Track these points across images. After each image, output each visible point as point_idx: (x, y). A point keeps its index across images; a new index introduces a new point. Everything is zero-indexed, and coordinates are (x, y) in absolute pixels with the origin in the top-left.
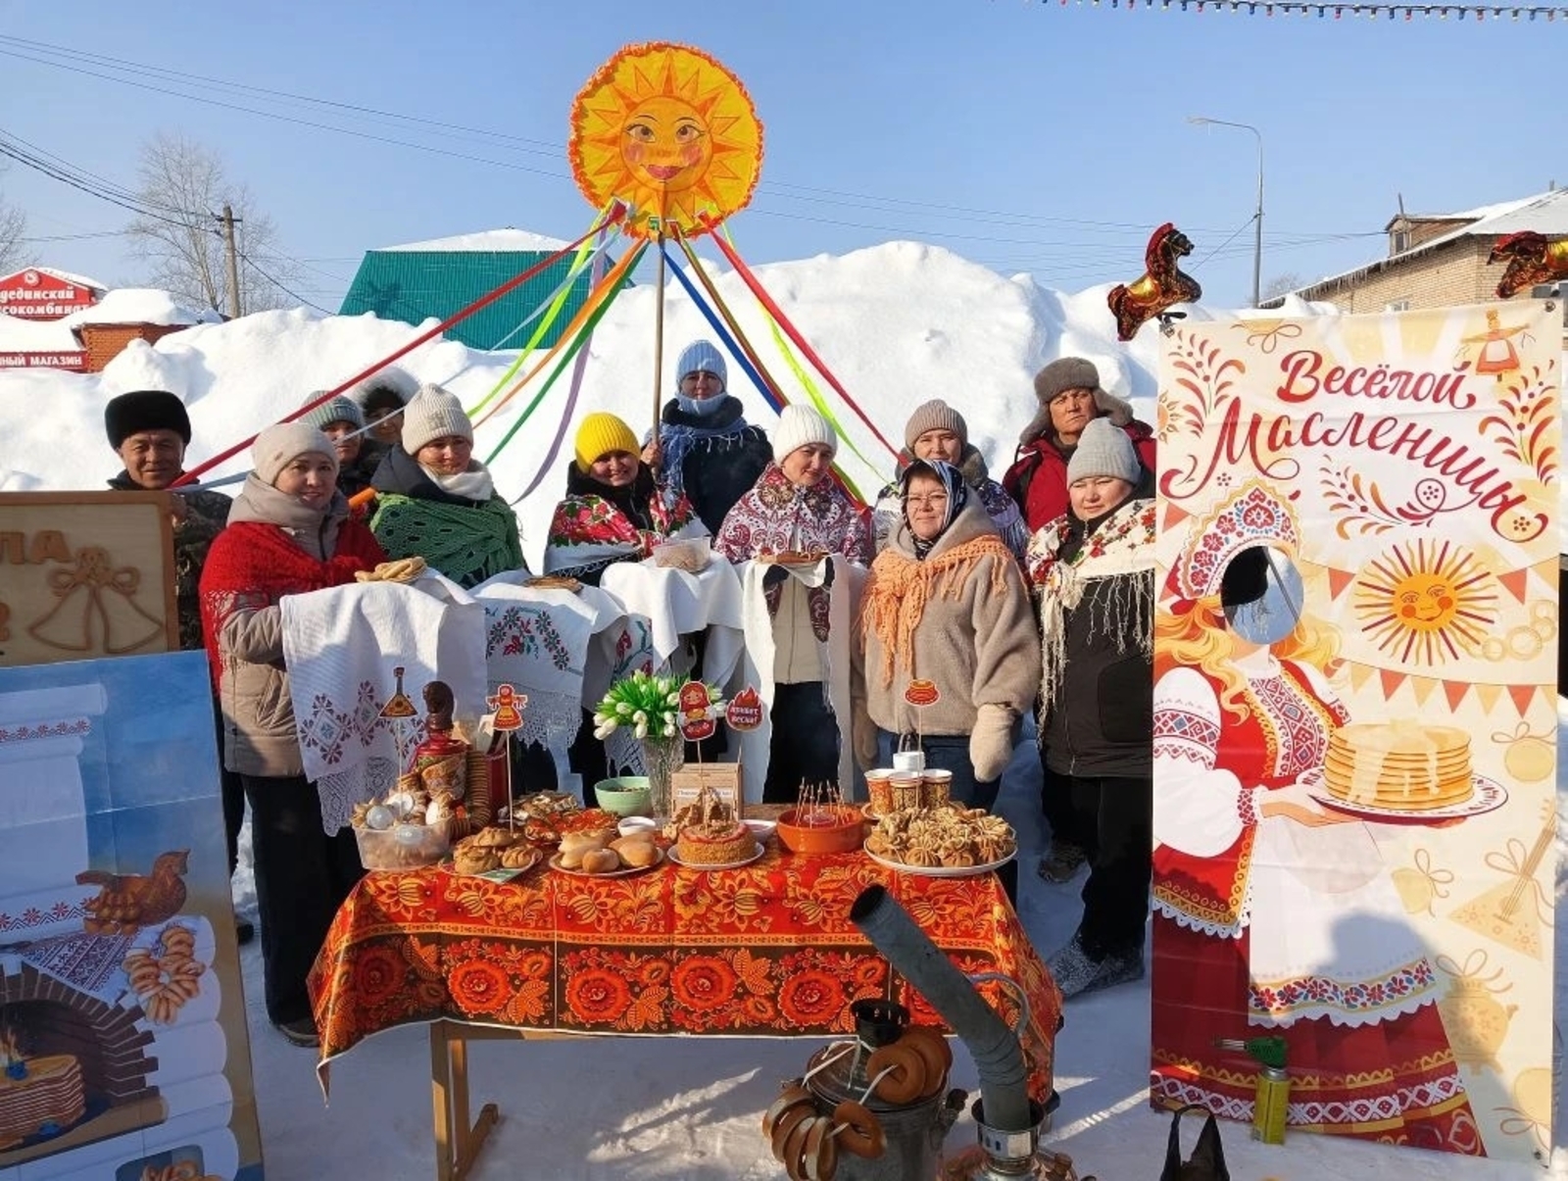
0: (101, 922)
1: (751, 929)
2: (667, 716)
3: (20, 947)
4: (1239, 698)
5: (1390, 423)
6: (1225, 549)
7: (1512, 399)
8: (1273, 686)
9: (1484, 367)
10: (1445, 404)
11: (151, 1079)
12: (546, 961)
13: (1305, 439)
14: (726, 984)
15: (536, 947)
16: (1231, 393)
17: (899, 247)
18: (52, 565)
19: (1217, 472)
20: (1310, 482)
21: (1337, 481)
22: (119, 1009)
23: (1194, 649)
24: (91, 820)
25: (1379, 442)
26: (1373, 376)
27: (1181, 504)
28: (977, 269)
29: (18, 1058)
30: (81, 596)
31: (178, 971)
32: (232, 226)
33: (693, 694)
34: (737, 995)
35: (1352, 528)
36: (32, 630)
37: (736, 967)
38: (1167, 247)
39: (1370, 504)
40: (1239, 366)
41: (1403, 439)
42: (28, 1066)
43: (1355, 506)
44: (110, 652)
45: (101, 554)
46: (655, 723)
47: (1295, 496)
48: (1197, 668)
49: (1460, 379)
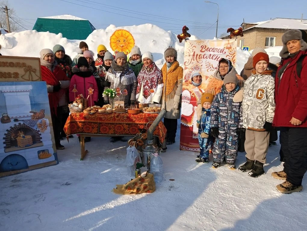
0: (33, 118)
1: (126, 121)
2: (113, 94)
3: (23, 121)
4: (193, 94)
5: (215, 56)
6: (192, 73)
7: (230, 53)
8: (198, 92)
9: (227, 48)
10: (222, 53)
11: (41, 140)
12: (97, 125)
13: (203, 58)
14: (122, 128)
15: (96, 123)
16: (194, 50)
17: (148, 25)
18: (24, 68)
19: (192, 62)
20: (204, 64)
21: (207, 64)
22: (36, 130)
23: (188, 87)
24: (31, 104)
25: (213, 58)
26: (213, 49)
27: (187, 67)
28: (161, 30)
29: (24, 135)
30: (28, 73)
31: (44, 126)
32: (7, 11)
33: (118, 89)
34: (124, 130)
35: (209, 70)
36: (22, 77)
37: (124, 126)
38: (185, 29)
39: (211, 67)
40: (195, 47)
41: (216, 58)
42: (25, 136)
43: (209, 67)
44: (32, 81)
45: (31, 67)
46: (112, 94)
47: (202, 66)
48: (188, 90)
49: (224, 49)
